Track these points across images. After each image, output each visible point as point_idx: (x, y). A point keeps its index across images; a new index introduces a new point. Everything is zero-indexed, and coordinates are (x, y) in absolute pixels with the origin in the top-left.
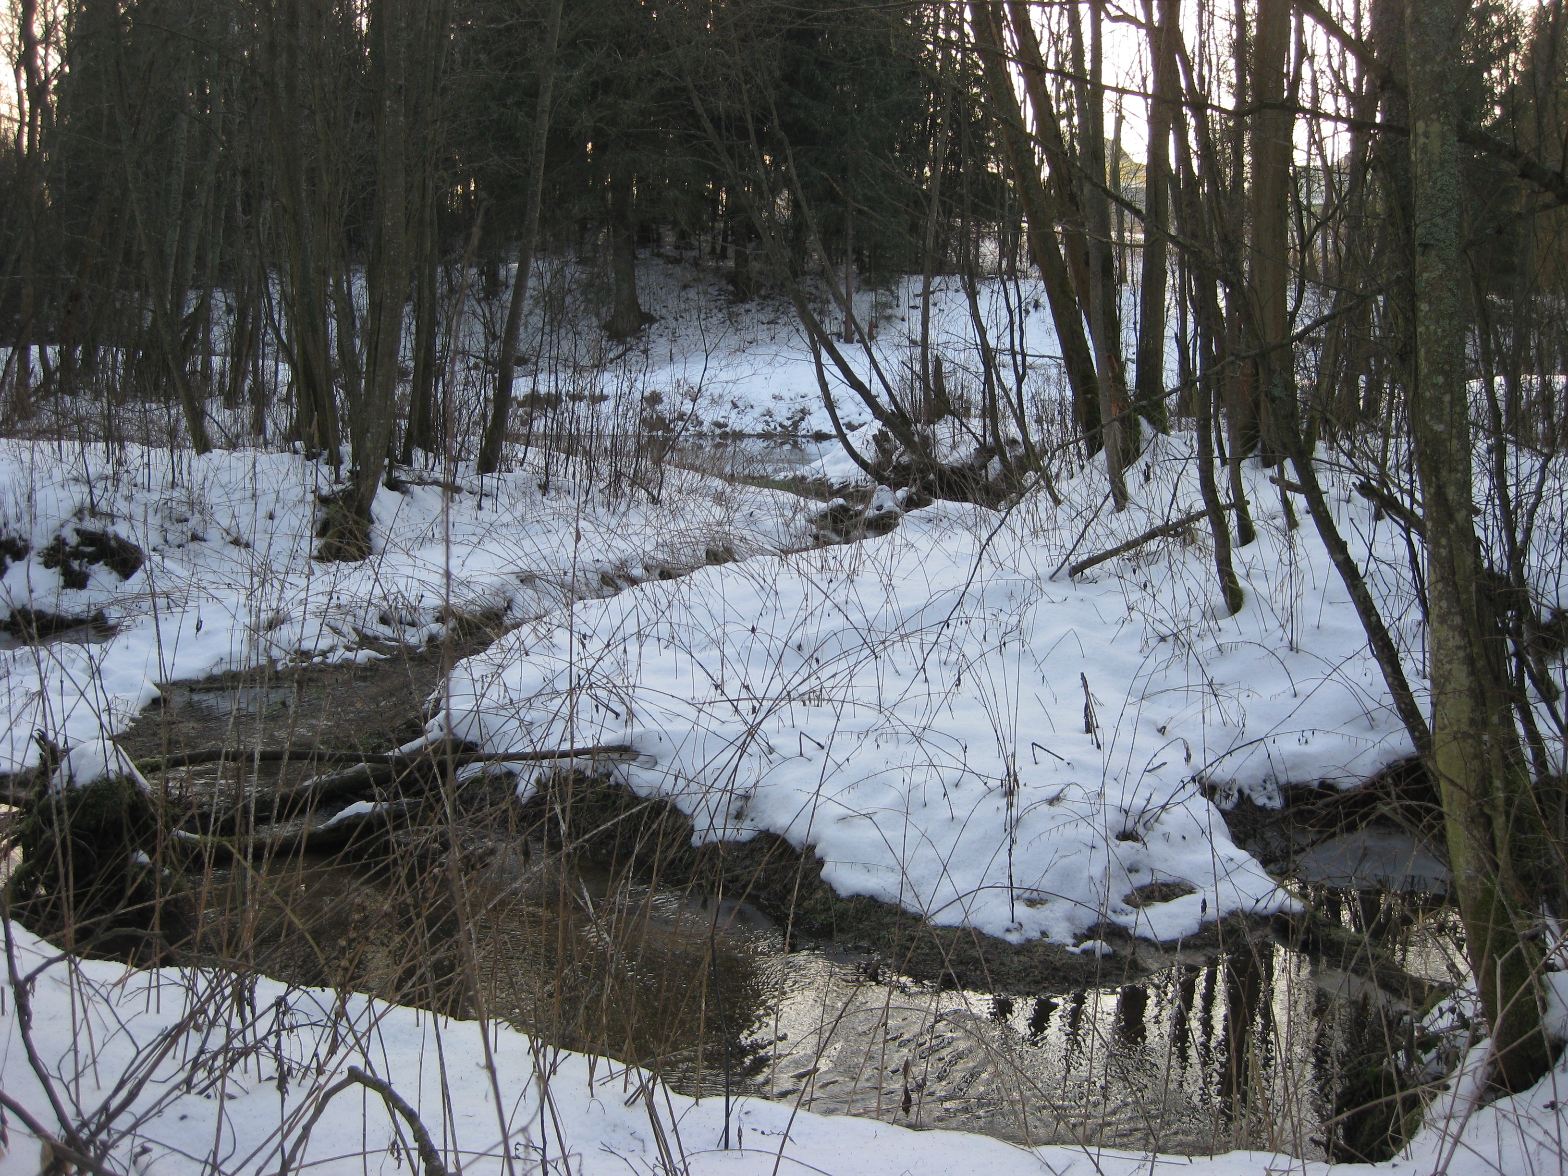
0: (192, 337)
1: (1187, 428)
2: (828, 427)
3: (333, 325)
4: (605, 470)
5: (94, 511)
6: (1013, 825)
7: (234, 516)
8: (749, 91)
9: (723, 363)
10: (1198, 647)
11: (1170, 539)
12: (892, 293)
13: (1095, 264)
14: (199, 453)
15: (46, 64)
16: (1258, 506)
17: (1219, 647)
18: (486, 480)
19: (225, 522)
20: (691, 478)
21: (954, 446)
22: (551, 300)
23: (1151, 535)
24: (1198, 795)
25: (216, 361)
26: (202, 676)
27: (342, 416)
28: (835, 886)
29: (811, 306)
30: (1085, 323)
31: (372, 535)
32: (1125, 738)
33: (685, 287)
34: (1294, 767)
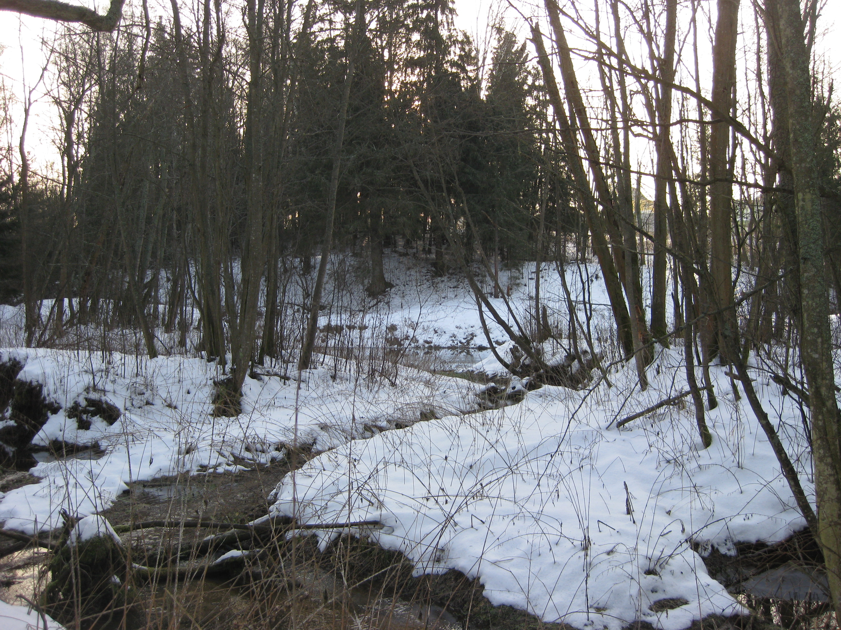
0: (149, 294)
1: (679, 344)
2: (485, 343)
3: (223, 290)
4: (366, 368)
5: (95, 388)
6: (588, 566)
7: (169, 392)
8: (443, 167)
9: (430, 311)
10: (687, 467)
11: (671, 407)
12: (519, 271)
13: (628, 259)
14: (151, 358)
15: (77, 152)
16: (719, 388)
17: (699, 466)
18: (303, 374)
19: (164, 395)
20: (413, 372)
21: (554, 354)
22: (338, 275)
23: (660, 405)
24: (689, 549)
25: (161, 307)
26: (150, 479)
27: (227, 337)
28: (491, 599)
29: (476, 279)
30: (623, 290)
31: (242, 403)
32: (649, 517)
33: (409, 269)
34: (741, 533)
